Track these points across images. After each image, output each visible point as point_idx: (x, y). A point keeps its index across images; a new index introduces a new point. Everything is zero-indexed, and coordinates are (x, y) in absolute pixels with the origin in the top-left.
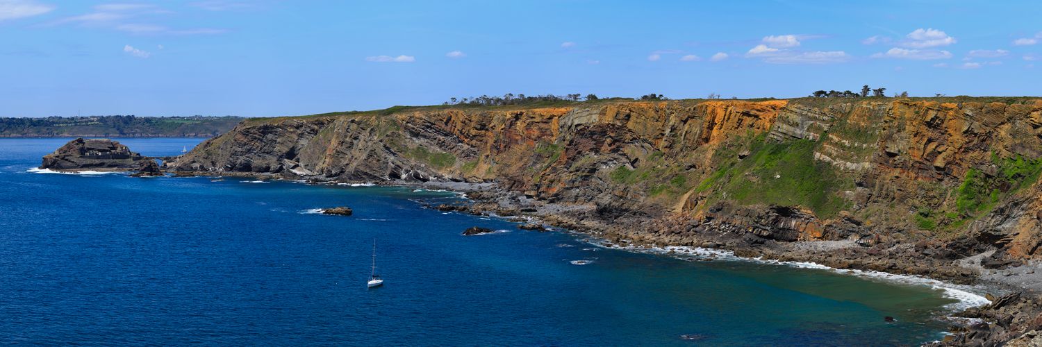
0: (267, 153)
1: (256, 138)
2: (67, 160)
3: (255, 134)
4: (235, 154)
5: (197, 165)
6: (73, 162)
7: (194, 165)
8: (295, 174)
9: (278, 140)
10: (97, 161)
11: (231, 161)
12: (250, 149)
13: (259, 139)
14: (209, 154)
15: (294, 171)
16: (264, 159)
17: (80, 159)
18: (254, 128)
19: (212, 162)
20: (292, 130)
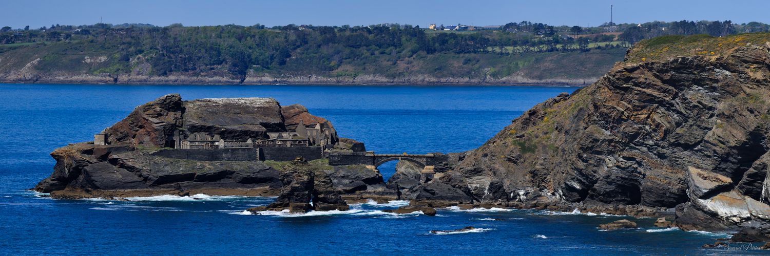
0: (687, 147)
1: (652, 100)
2: (114, 162)
3: (649, 86)
4: (592, 148)
5: (482, 182)
6: (131, 169)
7: (474, 183)
8: (714, 215)
9: (721, 106)
10: (210, 167)
11: (580, 171)
12: (636, 135)
13: (661, 103)
14: (526, 148)
15: (710, 204)
16: (675, 164)
17: (157, 159)
18: (648, 67)
19: (534, 174)
20: (759, 75)
